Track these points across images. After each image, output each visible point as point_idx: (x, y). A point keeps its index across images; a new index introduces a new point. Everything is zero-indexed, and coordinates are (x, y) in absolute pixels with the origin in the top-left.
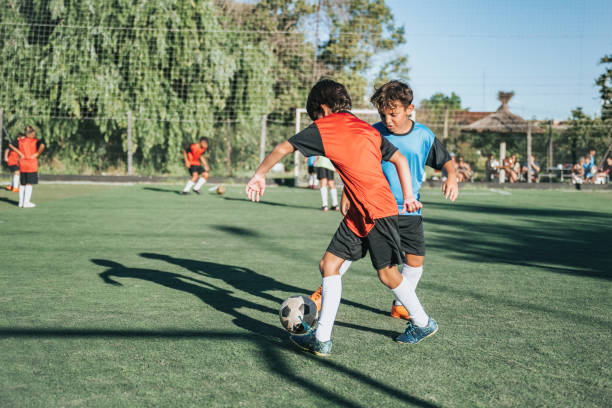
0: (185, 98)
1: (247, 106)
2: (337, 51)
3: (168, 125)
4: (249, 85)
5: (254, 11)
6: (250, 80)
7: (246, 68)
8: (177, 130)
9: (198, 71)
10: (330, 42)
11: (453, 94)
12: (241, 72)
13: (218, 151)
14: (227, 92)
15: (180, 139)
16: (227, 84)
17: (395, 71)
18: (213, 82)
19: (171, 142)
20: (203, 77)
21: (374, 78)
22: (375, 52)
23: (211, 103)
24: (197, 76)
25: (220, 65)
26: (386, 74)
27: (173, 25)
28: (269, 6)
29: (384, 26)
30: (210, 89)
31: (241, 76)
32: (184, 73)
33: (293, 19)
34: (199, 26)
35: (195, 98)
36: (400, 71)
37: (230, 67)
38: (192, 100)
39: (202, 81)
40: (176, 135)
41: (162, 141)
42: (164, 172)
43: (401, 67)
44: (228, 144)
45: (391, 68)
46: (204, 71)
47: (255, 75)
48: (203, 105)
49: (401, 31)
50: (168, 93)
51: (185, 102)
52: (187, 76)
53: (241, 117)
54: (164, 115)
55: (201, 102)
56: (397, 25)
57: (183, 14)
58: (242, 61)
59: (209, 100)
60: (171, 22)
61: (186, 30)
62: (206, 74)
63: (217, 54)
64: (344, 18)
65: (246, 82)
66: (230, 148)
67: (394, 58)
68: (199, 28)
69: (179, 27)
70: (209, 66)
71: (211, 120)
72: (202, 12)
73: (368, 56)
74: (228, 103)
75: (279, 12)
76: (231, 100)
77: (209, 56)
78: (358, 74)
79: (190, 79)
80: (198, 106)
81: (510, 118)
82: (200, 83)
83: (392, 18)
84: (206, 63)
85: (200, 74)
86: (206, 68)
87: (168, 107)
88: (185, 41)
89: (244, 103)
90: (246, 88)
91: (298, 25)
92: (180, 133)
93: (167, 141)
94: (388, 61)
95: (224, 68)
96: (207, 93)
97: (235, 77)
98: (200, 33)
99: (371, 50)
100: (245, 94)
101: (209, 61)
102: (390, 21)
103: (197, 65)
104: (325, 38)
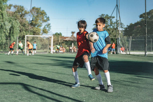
1: (13, 35)
2: (34, 22)
4: (14, 30)
5: (15, 13)
6: (14, 29)
9: (2, 26)
11: (60, 33)
12: (12, 27)
13: (6, 45)
14: (9, 31)
16: (9, 30)
17: (47, 27)
18: (6, 29)
20: (3, 28)
21: (43, 29)
22: (43, 23)
23: (5, 34)
24: (2, 28)
25: (7, 25)
26: (45, 28)
28: (18, 12)
29: (45, 17)
30: (5, 31)
31: (12, 28)
33: (23, 15)
35: (1, 33)
36: (49, 27)
37: (9, 26)
39: (3, 29)
43: (49, 26)
44: (9, 44)
45: (46, 26)
47: (15, 27)
49: (48, 18)
53: (12, 38)
55: (3, 34)
56: (47, 16)
58: (12, 24)
59: (5, 33)
62: (4, 27)
63: (7, 23)
64: (36, 15)
65: (13, 29)
66: (9, 45)
67: (47, 24)
68: (2, 16)
71: (5, 38)
72: (3, 13)
73: (41, 24)
74: (9, 34)
75: (20, 13)
76: (10, 33)
77: (5, 23)
78: (39, 28)
80: (2, 35)
81: (74, 37)
82: (2, 29)
83: (46, 14)
84: (4, 25)
85: (2, 27)
86: (4, 26)
89: (13, 34)
90: (13, 30)
91: (25, 16)
94: (46, 25)
96: (4, 32)
97: (11, 28)
98: (2, 18)
99: (42, 22)
100: (13, 32)
101: (5, 24)
102: (46, 15)
103: (2, 25)
104: (31, 19)
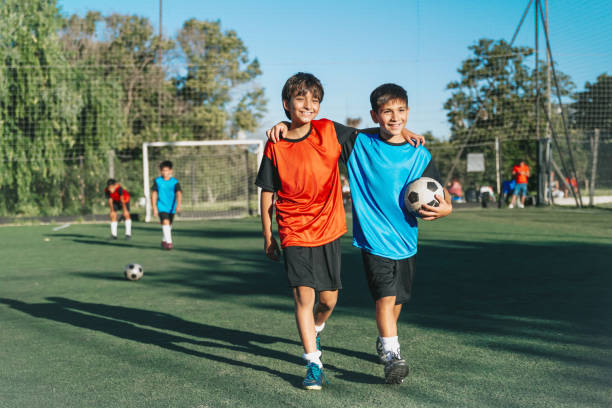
0: (33, 136)
2: (195, 85)
3: (15, 165)
4: (98, 120)
5: (110, 49)
6: (98, 115)
7: (93, 103)
8: (25, 169)
9: (43, 108)
10: (190, 77)
12: (89, 107)
13: (73, 188)
14: (75, 128)
15: (29, 179)
16: (75, 120)
17: (253, 103)
18: (60, 119)
19: (20, 182)
20: (49, 114)
21: (234, 110)
22: (233, 85)
23: (60, 140)
24: (43, 113)
25: (67, 101)
26: (244, 106)
27: (13, 62)
28: (125, 44)
29: (238, 59)
30: (57, 127)
31: (88, 112)
32: (30, 111)
33: (150, 56)
34: (43, 61)
35: (43, 136)
36: (258, 103)
37: (77, 103)
38: (39, 139)
39: (50, 119)
40: (24, 174)
41: (11, 181)
42: (17, 213)
43: (260, 98)
44: (82, 181)
45: (248, 101)
46: (50, 108)
47: (103, 109)
48: (51, 144)
49: (256, 64)
50: (15, 132)
51: (32, 141)
52: (33, 113)
54: (11, 154)
55: (49, 140)
57: (24, 50)
58: (89, 96)
59: (57, 137)
60: (11, 59)
61: (28, 67)
62: (52, 111)
63: (62, 91)
64: (200, 53)
65: (95, 118)
66: (84, 185)
67: (251, 91)
68: (42, 63)
69: (21, 64)
70: (55, 103)
71: (60, 158)
72: (45, 47)
73: (226, 90)
74: (76, 140)
75: (135, 49)
76: (79, 136)
77: (55, 93)
78: (218, 108)
79: (36, 116)
80: (47, 144)
82: (47, 121)
83: (244, 49)
84: (51, 100)
85: (47, 112)
86: (52, 105)
87: (15, 147)
88: (29, 78)
89: (94, 139)
90: (95, 123)
91: (156, 61)
92: (29, 173)
93: (15, 180)
94: (245, 93)
95: (71, 105)
96: (55, 130)
97: (83, 112)
98: (44, 69)
99: (229, 84)
100: (94, 129)
101: (55, 98)
102: (244, 54)
103: (43, 102)
104: (184, 73)
